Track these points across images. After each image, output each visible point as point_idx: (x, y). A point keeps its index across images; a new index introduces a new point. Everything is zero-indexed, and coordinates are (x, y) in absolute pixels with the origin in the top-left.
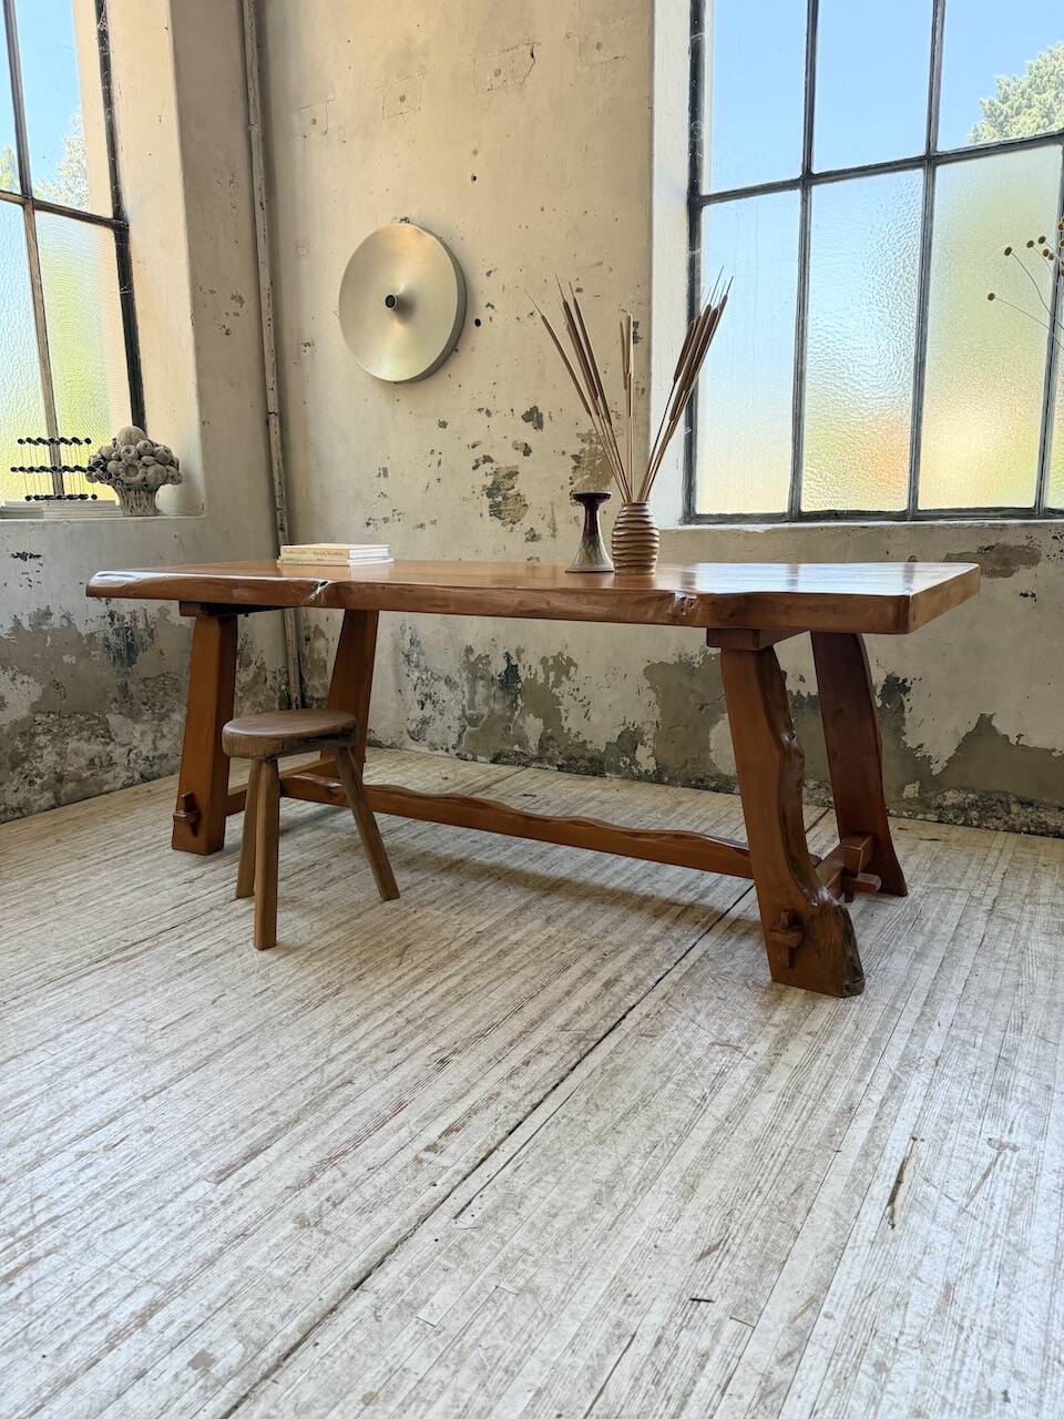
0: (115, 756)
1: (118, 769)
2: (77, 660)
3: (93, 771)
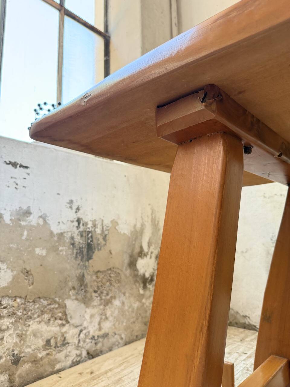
0: (68, 336)
1: (70, 348)
2: (47, 254)
3: (48, 352)
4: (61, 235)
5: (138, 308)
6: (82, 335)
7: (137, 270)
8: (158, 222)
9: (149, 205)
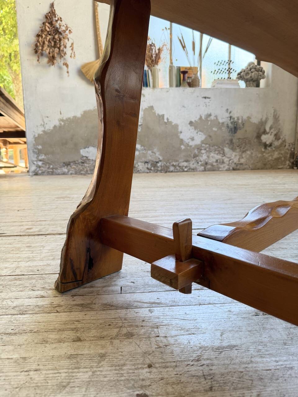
0: (225, 160)
1: (225, 165)
2: (217, 130)
3: (217, 164)
4: (223, 123)
5: (260, 157)
6: (231, 162)
7: (261, 140)
8: (279, 117)
9: (273, 107)
